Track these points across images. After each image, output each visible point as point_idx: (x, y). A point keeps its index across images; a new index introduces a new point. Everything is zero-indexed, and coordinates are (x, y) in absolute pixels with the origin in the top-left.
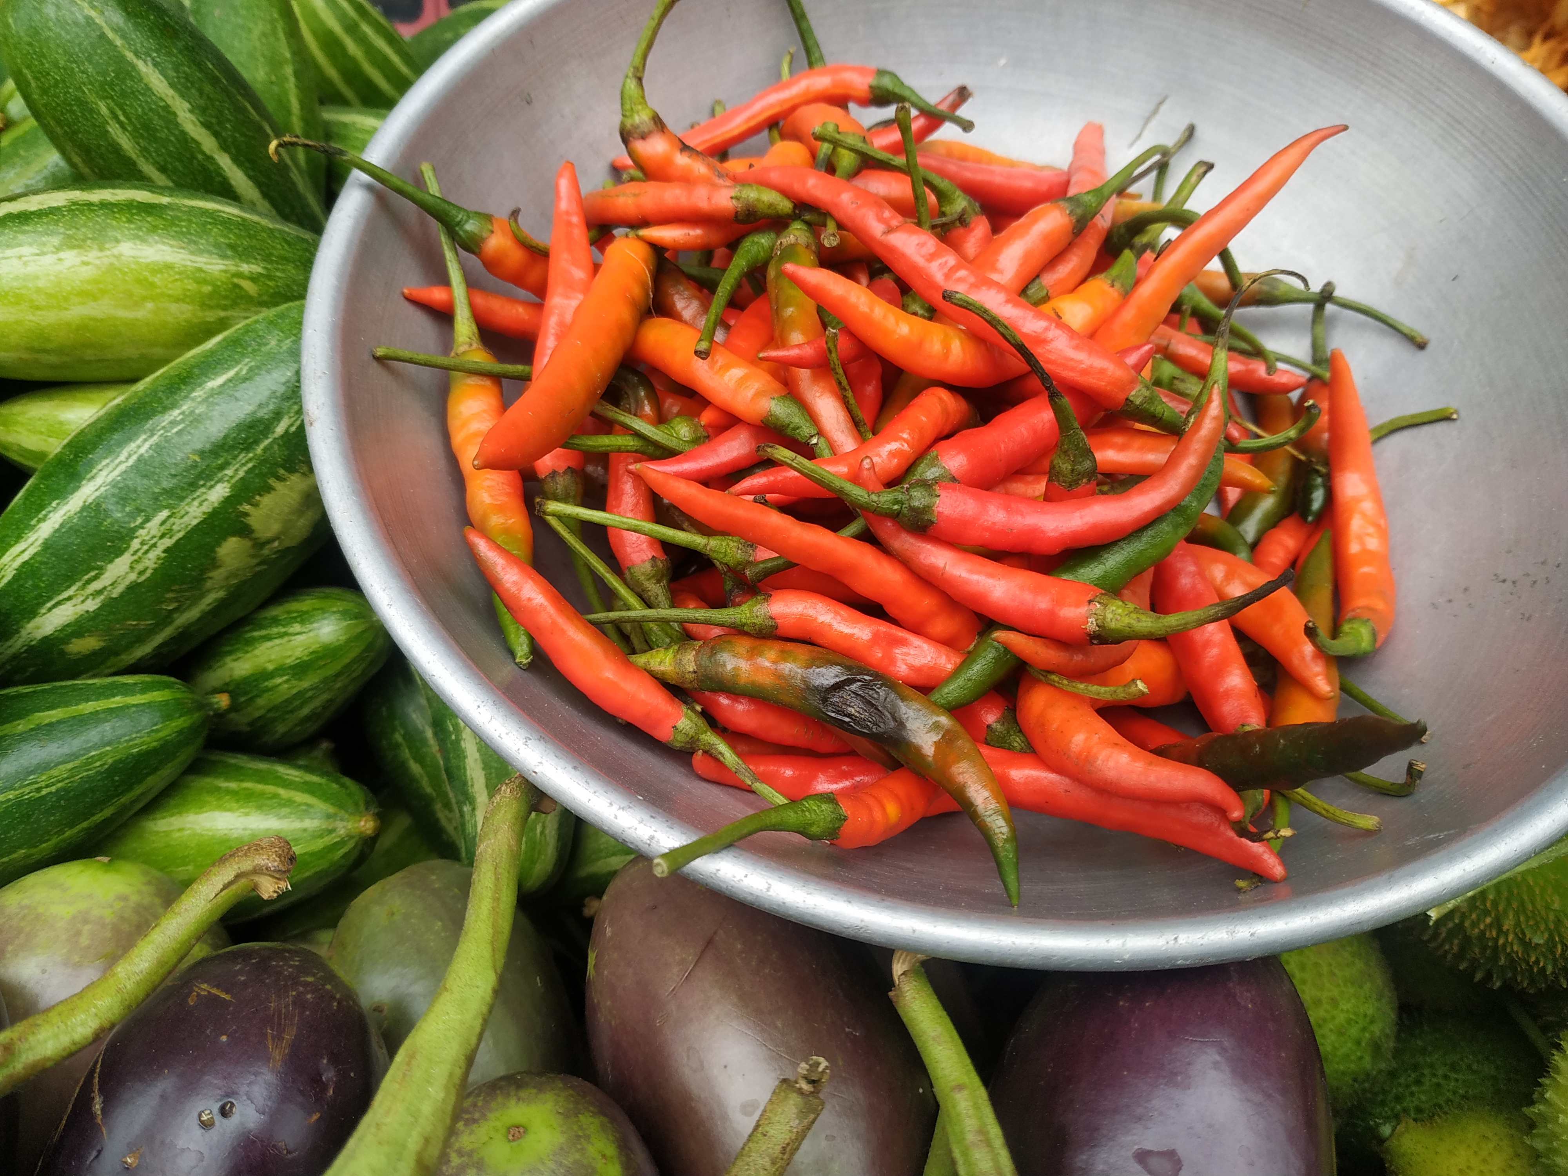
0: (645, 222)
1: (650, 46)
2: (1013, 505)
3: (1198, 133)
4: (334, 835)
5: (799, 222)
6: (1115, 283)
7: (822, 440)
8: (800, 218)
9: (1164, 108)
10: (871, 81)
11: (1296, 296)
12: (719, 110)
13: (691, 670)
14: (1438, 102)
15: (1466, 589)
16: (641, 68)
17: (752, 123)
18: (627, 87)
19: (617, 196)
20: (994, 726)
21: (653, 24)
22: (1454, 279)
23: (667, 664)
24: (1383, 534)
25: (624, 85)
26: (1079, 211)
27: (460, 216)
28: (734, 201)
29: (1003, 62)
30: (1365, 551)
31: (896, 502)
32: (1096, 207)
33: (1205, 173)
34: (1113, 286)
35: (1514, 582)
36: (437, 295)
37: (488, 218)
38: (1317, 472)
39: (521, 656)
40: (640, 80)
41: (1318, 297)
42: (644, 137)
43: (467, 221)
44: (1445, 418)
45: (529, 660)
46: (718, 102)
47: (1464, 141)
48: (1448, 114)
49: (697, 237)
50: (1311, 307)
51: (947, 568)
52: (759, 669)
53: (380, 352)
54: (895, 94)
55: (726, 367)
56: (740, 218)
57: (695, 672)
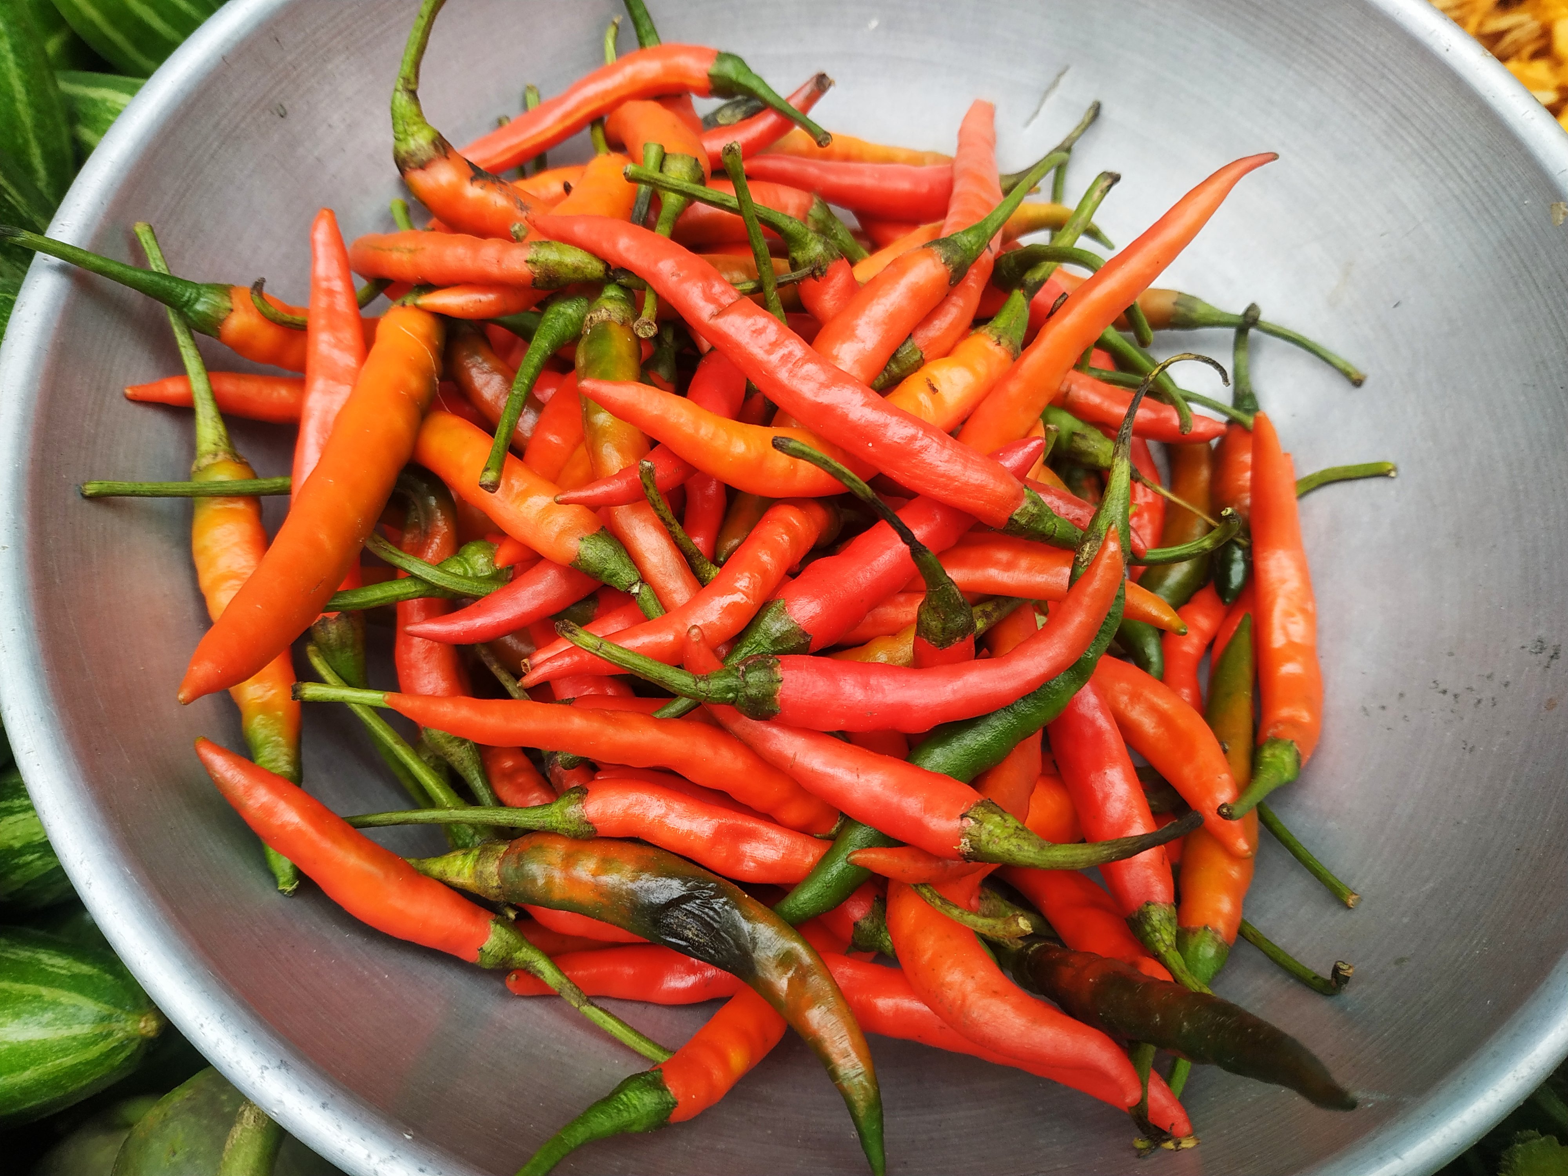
0: (427, 286)
1: (421, 50)
2: (873, 681)
3: (1104, 112)
4: (110, 1040)
5: (614, 286)
6: (1002, 340)
7: (645, 588)
8: (615, 280)
9: (1064, 80)
10: (712, 68)
11: (1215, 319)
12: (532, 99)
13: (495, 884)
14: (1382, 91)
15: (1401, 695)
16: (413, 79)
17: (569, 122)
18: (397, 103)
19: (390, 250)
20: (862, 923)
21: (422, 23)
22: (1395, 306)
23: (467, 875)
24: (1311, 618)
25: (393, 102)
26: (956, 258)
27: (188, 294)
28: (529, 265)
29: (874, 24)
30: (1291, 644)
31: (729, 689)
32: (977, 250)
33: (1109, 187)
34: (999, 344)
35: (1456, 696)
36: (173, 389)
37: (226, 290)
38: (1238, 544)
39: (284, 883)
40: (413, 94)
41: (1241, 320)
42: (423, 166)
43: (197, 300)
44: (1379, 473)
45: (294, 886)
46: (530, 88)
47: (1411, 140)
48: (1393, 106)
49: (490, 303)
50: (1231, 332)
51: (797, 757)
52: (575, 882)
53: (92, 488)
54: (739, 85)
55: (524, 495)
56: (540, 285)
57: (500, 888)
